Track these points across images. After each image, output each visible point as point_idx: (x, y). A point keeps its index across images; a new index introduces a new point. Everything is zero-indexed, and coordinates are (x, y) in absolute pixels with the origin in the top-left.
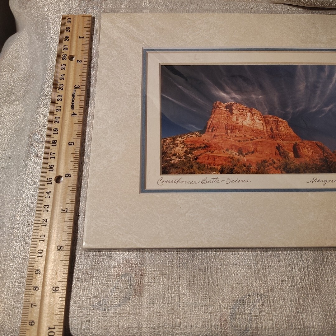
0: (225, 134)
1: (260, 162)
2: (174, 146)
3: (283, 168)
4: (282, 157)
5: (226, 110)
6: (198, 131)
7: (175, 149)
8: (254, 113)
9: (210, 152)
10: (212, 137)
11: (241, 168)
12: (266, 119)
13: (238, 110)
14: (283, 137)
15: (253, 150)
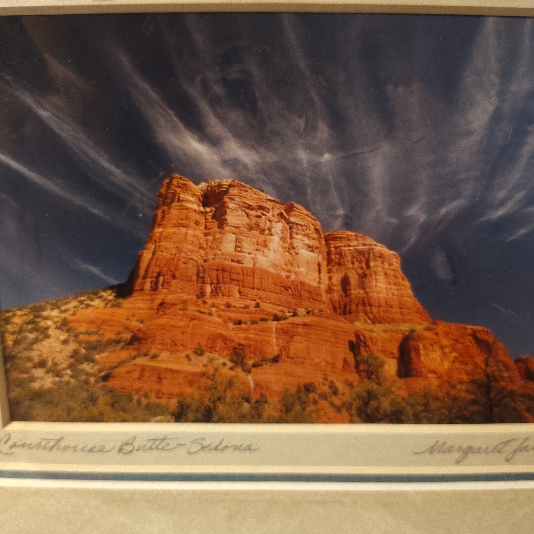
0: (195, 297)
2: (37, 338)
3: (359, 409)
4: (360, 375)
5: (202, 209)
6: (112, 288)
7: (40, 347)
8: (297, 224)
9: (148, 357)
10: (153, 309)
11: (236, 406)
12: (333, 244)
13: (245, 211)
14: (375, 310)
15: (276, 353)
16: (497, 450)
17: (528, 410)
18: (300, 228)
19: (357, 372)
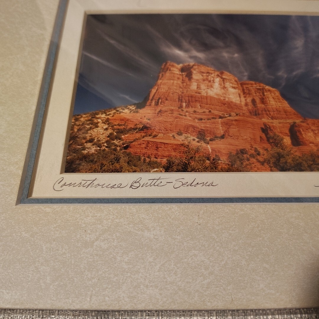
0: (177, 108)
1: (234, 153)
2: (91, 127)
3: (274, 163)
4: (271, 145)
5: (180, 73)
6: (134, 104)
7: (92, 132)
8: (226, 79)
9: (151, 137)
10: (155, 113)
11: (202, 162)
12: (245, 86)
13: (201, 74)
14: (272, 113)
15: (222, 133)
18: (228, 80)
19: (269, 143)
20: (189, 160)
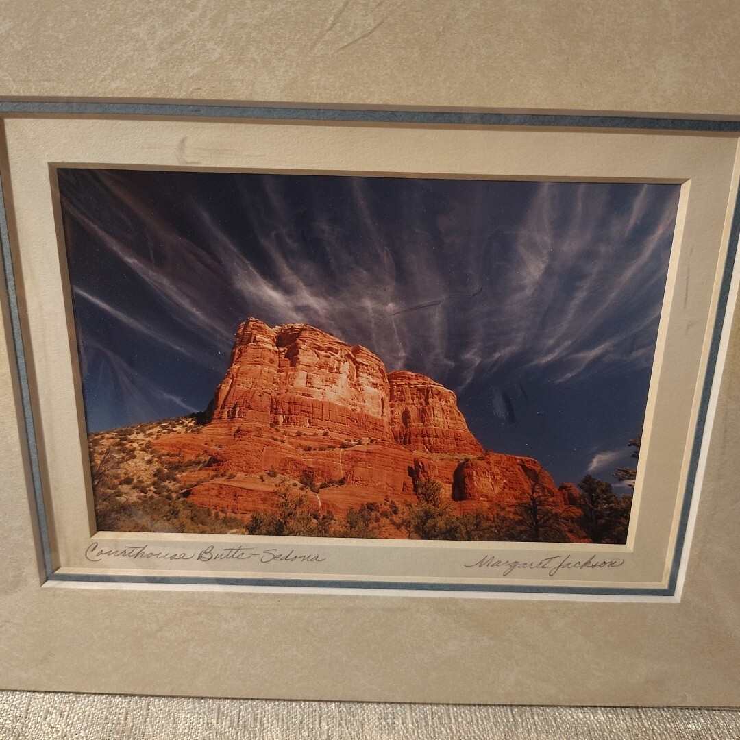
0: (269, 426)
1: (357, 508)
2: (123, 458)
3: (417, 527)
4: (418, 498)
5: (276, 348)
6: (192, 416)
7: (127, 466)
9: (225, 477)
10: (230, 435)
11: (305, 521)
12: (395, 382)
13: (315, 351)
14: (432, 441)
15: (342, 476)
16: (541, 565)
17: (571, 531)
18: (365, 367)
19: (416, 495)
20: (285, 517)
